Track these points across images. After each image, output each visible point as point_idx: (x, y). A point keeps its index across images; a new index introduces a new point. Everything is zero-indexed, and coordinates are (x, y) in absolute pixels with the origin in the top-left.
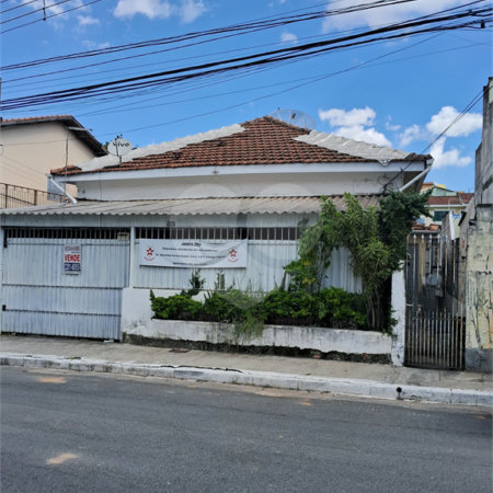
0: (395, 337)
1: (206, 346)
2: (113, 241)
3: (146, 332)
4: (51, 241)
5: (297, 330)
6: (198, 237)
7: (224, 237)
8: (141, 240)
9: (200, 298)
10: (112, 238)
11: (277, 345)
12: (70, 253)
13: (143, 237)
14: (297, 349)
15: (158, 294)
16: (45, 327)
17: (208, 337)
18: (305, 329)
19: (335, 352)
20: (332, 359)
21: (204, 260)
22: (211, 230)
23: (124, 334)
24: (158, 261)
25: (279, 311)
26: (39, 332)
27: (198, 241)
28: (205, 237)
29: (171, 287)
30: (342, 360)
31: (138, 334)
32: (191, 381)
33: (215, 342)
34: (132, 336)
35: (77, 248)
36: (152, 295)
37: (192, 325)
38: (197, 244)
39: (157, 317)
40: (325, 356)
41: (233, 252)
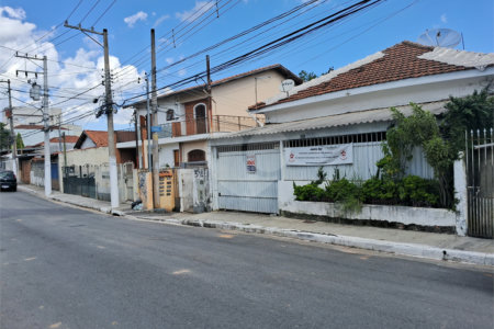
0: (458, 213)
1: (327, 219)
2: (272, 151)
3: (292, 209)
4: (240, 153)
5: (386, 208)
6: (320, 144)
7: (337, 143)
8: (286, 149)
9: (322, 186)
10: (271, 148)
11: (373, 219)
12: (249, 160)
13: (288, 146)
14: (386, 222)
15: (298, 184)
16: (240, 206)
17: (328, 213)
18: (391, 207)
19: (414, 225)
20: (411, 230)
21: (325, 160)
22: (328, 138)
23: (281, 211)
24: (297, 162)
25: (373, 195)
26: (238, 209)
27: (320, 147)
28: (325, 144)
29: (306, 178)
30: (419, 230)
31: (288, 210)
32: (307, 241)
33: (333, 216)
34: (285, 212)
35: (253, 156)
36: (294, 185)
37: (318, 204)
38: (320, 149)
39: (297, 199)
40: (407, 228)
41: (343, 153)
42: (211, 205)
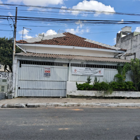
1: (95, 97)
2: (62, 67)
3: (76, 94)
4: (39, 66)
5: (121, 92)
6: (90, 67)
7: (97, 67)
8: (73, 67)
9: (92, 84)
10: (62, 66)
11: (116, 96)
12: (47, 70)
13: (73, 66)
14: (121, 97)
15: (79, 83)
16: (36, 94)
17: (96, 95)
18: (123, 92)
19: (131, 97)
20: (130, 99)
21: (92, 73)
22: (94, 65)
23: (68, 95)
24: (78, 73)
25: (117, 87)
26: (34, 96)
27: (90, 68)
28: (92, 67)
29: (83, 81)
30: (132, 99)
31: (73, 95)
32: (106, 107)
33: (98, 96)
34: (70, 96)
35: (49, 69)
36: (77, 83)
37: (91, 92)
38: (90, 69)
39: (78, 89)
40: (128, 98)
41: (100, 72)
42: (13, 94)
